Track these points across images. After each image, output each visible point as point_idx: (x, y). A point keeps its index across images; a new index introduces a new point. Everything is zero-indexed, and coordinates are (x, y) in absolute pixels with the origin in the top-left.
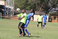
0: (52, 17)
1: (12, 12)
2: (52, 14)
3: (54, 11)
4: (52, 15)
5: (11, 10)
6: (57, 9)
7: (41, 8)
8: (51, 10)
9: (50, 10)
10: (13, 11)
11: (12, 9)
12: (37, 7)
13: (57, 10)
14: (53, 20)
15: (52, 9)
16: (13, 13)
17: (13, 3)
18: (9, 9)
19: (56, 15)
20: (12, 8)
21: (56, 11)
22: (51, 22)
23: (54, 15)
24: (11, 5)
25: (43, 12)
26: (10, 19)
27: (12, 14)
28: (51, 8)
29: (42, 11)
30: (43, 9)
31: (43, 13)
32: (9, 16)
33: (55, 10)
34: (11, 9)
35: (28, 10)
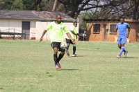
0: (89, 25)
3: (94, 10)
4: (88, 21)
6: (102, 3)
8: (86, 7)
9: (83, 6)
13: (101, 6)
15: (86, 3)
19: (100, 20)
21: (99, 9)
23: (95, 20)
25: (64, 14)
28: (84, 1)
29: (60, 11)
30: (61, 5)
31: (64, 16)
33: (97, 7)
35: (18, 8)
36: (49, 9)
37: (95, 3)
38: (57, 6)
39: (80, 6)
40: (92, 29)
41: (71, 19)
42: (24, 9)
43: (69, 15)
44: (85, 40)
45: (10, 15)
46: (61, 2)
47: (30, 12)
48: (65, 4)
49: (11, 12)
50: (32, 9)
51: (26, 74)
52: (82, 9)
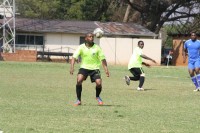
0: (177, 42)
1: (7, 28)
3: (184, 20)
4: (174, 36)
5: (5, 23)
6: (195, 11)
7: (129, 6)
8: (173, 15)
9: (168, 15)
10: (11, 24)
11: (9, 15)
13: (194, 15)
15: (173, 11)
16: (14, 35)
20: (8, 12)
21: (191, 19)
22: (172, 63)
23: (186, 36)
25: (140, 27)
26: (2, 59)
27: (10, 37)
28: (170, 8)
29: (135, 21)
30: (137, 13)
31: (140, 30)
33: (189, 15)
35: (74, 17)
36: (119, 19)
37: (186, 10)
38: (130, 14)
39: (164, 14)
41: (150, 33)
42: (83, 19)
43: (148, 28)
45: (63, 27)
46: (137, 9)
47: (91, 23)
48: (141, 11)
49: (64, 23)
50: (94, 19)
51: (85, 112)
52: (167, 19)
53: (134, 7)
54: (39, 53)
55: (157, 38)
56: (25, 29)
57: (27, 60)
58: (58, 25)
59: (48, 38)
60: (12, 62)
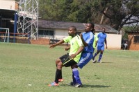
0: (130, 36)
2: (129, 30)
3: (135, 24)
4: (129, 33)
7: (103, 15)
9: (126, 21)
10: (36, 23)
11: (35, 18)
12: (94, 15)
14: (132, 45)
15: (129, 18)
17: (35, 6)
18: (27, 18)
20: (34, 16)
23: (136, 33)
24: (31, 10)
25: (110, 27)
26: (30, 43)
27: (35, 31)
28: (127, 17)
29: (107, 24)
30: (108, 19)
31: (109, 29)
32: (26, 36)
33: (138, 21)
34: (30, 19)
35: (71, 20)
36: (98, 22)
37: (136, 18)
38: (104, 20)
39: (123, 20)
40: (133, 40)
41: (115, 31)
42: (76, 22)
43: (114, 28)
44: (126, 49)
45: (65, 26)
46: (108, 17)
47: (81, 24)
48: (110, 18)
49: (66, 24)
50: (83, 22)
52: (125, 23)
53: (106, 16)
54: (51, 40)
55: (119, 34)
56: (43, 26)
57: (44, 44)
58: (62, 25)
59: (56, 32)
60: (36, 45)
